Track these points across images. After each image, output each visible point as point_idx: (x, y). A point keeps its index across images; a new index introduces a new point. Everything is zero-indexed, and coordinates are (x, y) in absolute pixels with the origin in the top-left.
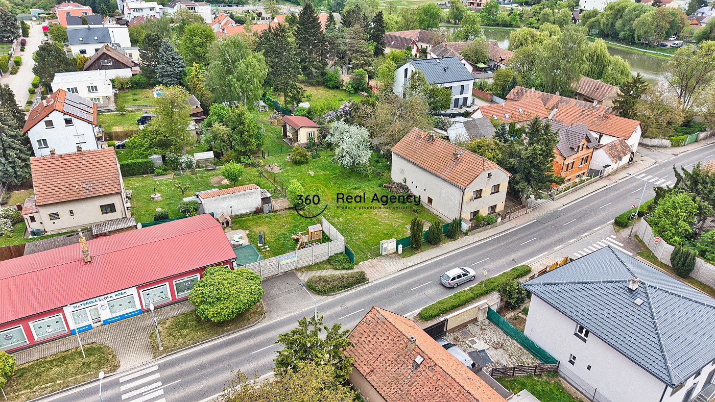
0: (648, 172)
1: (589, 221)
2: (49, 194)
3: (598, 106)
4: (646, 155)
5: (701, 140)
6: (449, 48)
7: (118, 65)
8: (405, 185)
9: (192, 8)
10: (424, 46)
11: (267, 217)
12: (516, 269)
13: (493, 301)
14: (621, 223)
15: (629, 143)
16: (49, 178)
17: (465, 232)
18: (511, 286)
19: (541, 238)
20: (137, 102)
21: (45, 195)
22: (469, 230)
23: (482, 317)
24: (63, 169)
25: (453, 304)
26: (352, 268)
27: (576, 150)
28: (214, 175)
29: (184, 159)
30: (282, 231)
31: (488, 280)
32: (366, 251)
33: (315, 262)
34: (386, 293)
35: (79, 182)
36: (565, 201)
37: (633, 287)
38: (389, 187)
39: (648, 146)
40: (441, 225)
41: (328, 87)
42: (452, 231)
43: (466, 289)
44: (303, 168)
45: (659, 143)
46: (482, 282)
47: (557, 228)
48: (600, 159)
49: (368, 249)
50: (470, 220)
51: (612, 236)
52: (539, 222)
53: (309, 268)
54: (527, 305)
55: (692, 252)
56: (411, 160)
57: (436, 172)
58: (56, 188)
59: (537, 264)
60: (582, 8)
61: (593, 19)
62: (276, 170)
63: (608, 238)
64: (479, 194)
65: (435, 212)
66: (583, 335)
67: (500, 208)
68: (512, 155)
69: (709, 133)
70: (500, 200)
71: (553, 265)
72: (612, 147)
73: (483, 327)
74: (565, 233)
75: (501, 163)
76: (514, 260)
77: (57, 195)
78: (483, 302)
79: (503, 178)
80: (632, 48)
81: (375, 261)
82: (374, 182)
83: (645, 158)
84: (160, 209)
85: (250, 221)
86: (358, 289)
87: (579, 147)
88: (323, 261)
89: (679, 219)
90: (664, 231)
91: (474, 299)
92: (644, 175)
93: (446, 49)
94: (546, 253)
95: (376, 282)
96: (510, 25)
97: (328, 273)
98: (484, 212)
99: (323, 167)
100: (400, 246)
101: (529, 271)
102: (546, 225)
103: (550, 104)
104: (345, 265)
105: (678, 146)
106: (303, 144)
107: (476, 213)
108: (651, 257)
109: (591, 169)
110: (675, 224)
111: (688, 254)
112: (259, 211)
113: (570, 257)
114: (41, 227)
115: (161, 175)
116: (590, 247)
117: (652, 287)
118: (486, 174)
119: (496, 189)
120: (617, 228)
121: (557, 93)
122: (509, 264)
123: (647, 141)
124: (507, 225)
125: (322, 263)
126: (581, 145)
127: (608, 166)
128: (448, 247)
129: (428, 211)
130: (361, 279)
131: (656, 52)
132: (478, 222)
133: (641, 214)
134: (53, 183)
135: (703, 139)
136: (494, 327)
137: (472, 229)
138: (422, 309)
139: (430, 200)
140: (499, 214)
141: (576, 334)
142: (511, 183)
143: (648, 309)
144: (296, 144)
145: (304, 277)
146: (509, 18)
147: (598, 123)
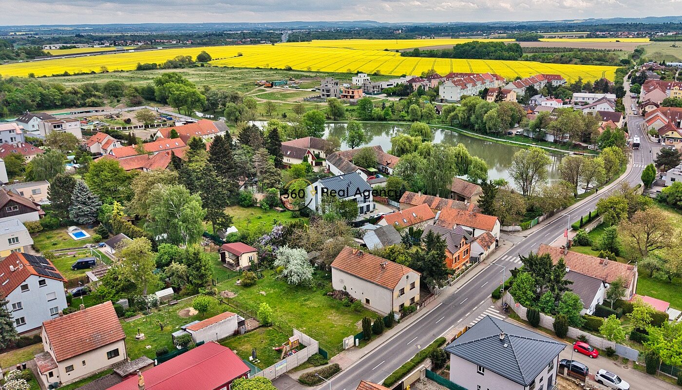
0: (509, 254)
1: (476, 298)
2: (66, 350)
3: (468, 204)
4: (507, 240)
5: (541, 222)
6: (342, 157)
7: (25, 209)
8: (346, 292)
9: (59, 126)
10: (316, 152)
11: (245, 337)
12: (437, 341)
13: (427, 364)
14: (496, 296)
15: (493, 233)
16: (63, 337)
17: (397, 321)
18: (437, 352)
19: (447, 316)
20: (58, 246)
21: (62, 352)
22: (400, 319)
23: (423, 377)
24: (73, 327)
25: (403, 372)
26: (327, 363)
27: (459, 247)
28: (179, 309)
29: (150, 298)
30: (263, 345)
31: (421, 352)
32: (333, 349)
33: (299, 364)
34: (357, 375)
35: (88, 335)
36: (458, 285)
37: (502, 338)
38: (333, 295)
39: (507, 231)
40: (382, 318)
41: (243, 206)
42: (388, 322)
43: (409, 361)
44: (254, 290)
45: (514, 229)
46: (418, 354)
47: (458, 306)
48: (476, 249)
49: (334, 347)
50: (400, 311)
51: (492, 306)
52: (444, 304)
53: (296, 369)
54: (448, 363)
55: (537, 309)
56: (349, 272)
57: (370, 280)
58: (71, 344)
59: (449, 334)
60: (442, 98)
61: (452, 114)
62: (232, 295)
63: (489, 308)
64: (402, 292)
65: (373, 309)
66: (482, 372)
67: (417, 299)
68: (418, 259)
69: (545, 216)
70: (416, 293)
71: (459, 334)
72: (482, 239)
73: (425, 383)
74: (462, 310)
75: (412, 266)
76: (434, 335)
77: (73, 350)
78: (421, 367)
79: (415, 277)
80: (487, 137)
81: (342, 354)
82: (318, 292)
83: (506, 242)
84: (150, 347)
85: (233, 342)
86: (337, 377)
87: (461, 244)
88: (305, 362)
89: (527, 290)
90: (520, 299)
91: (415, 367)
92: (507, 256)
93: (340, 159)
94: (453, 326)
95: (348, 369)
96: (385, 119)
97: (311, 370)
98: (407, 304)
99: (271, 286)
100: (357, 340)
101: (445, 341)
102: (449, 305)
103: (434, 205)
104: (322, 362)
105: (527, 229)
106: (244, 268)
107: (402, 306)
108: (517, 317)
109: (471, 257)
110: (525, 293)
111: (535, 311)
112: (237, 333)
113: (468, 326)
114: (57, 381)
115: (132, 316)
116: (479, 317)
117: (512, 336)
118: (405, 276)
119: (413, 286)
120: (494, 300)
121: (438, 195)
122: (431, 338)
123: (505, 228)
124: (424, 311)
125: (304, 364)
126: (461, 242)
127: (482, 254)
128: (390, 334)
129: (367, 310)
130: (336, 369)
131: (505, 140)
132: (406, 312)
133: (506, 288)
134: (67, 340)
135: (542, 221)
136: (431, 381)
137: (402, 317)
138: (384, 380)
139: (368, 301)
140: (417, 303)
141: (478, 372)
142: (422, 279)
143: (510, 349)
144: (238, 268)
145: (296, 376)
146: (382, 113)
147: (470, 220)
